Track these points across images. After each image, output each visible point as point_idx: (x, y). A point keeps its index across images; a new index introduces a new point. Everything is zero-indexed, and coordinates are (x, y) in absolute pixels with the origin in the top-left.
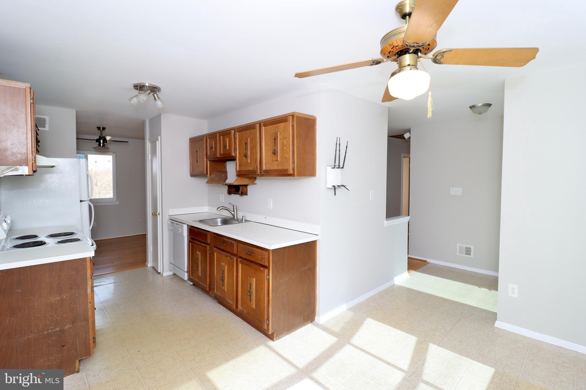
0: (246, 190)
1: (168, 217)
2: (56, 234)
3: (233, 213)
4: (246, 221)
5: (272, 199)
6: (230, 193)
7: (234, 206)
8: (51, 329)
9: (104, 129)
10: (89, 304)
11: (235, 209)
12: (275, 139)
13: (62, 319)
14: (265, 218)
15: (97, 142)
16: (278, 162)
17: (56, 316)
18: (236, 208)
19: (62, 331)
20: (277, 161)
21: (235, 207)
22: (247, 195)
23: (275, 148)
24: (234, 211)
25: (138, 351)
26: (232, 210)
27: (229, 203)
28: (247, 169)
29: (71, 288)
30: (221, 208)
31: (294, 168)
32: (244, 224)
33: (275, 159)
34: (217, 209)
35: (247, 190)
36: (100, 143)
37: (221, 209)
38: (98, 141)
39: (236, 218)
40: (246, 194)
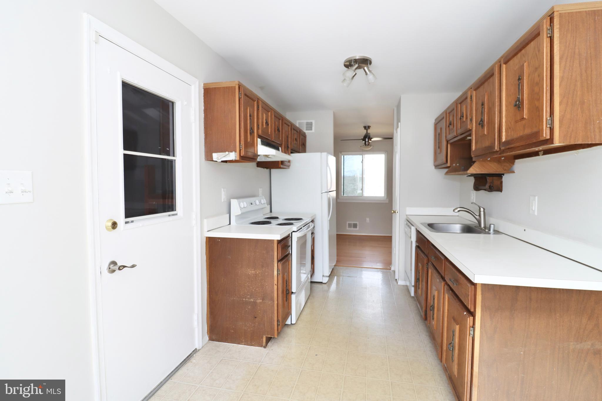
0: (499, 182)
1: (405, 217)
2: (290, 218)
3: (477, 217)
4: (496, 232)
5: (537, 198)
6: (477, 188)
7: (480, 209)
8: (248, 298)
9: (369, 127)
10: (275, 286)
11: (482, 213)
12: (519, 79)
13: (255, 292)
14: (525, 230)
15: (363, 141)
16: (524, 122)
17: (251, 287)
18: (484, 212)
19: (255, 303)
20: (523, 119)
21: (482, 209)
22: (502, 192)
23: (519, 95)
24: (480, 216)
25: (316, 355)
26: (478, 214)
27: (472, 203)
28: (484, 146)
29: (263, 266)
30: (459, 209)
31: (552, 127)
32: (492, 236)
33: (519, 118)
34: (454, 210)
35: (502, 182)
36: (366, 142)
37: (459, 211)
38: (364, 139)
39: (482, 226)
40: (500, 189)
